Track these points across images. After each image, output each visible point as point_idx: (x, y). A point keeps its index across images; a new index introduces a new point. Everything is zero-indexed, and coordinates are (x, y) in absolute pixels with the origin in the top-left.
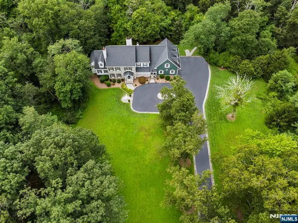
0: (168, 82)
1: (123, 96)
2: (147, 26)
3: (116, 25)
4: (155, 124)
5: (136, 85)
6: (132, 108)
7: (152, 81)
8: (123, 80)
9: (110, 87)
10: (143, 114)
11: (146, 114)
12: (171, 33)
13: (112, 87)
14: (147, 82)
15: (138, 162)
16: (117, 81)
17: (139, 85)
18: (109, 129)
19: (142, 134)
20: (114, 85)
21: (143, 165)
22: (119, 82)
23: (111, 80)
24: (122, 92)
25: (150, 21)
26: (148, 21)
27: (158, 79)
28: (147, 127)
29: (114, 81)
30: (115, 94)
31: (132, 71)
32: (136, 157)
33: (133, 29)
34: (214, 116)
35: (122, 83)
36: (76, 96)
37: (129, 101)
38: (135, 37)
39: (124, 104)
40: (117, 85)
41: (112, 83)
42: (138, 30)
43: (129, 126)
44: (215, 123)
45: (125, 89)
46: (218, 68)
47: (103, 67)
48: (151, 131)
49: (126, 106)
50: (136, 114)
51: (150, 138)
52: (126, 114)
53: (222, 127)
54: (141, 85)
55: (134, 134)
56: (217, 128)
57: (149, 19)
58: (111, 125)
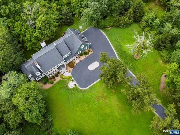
0: (87, 56)
1: (67, 84)
2: (50, 27)
3: (26, 38)
4: (103, 89)
5: (70, 71)
6: (80, 88)
7: (77, 61)
8: (59, 73)
9: (54, 84)
10: (91, 88)
11: (92, 86)
12: (64, 20)
13: (55, 82)
14: (75, 64)
15: (114, 121)
16: (55, 76)
17: (71, 69)
18: (78, 113)
19: (101, 101)
20: (55, 80)
21: (118, 121)
22: (57, 76)
23: (51, 79)
24: (65, 82)
25: (50, 22)
26: (49, 23)
27: (80, 58)
28: (100, 95)
29: (53, 77)
30: (62, 86)
31: (63, 64)
32: (110, 119)
33: (42, 34)
34: (128, 62)
35: (59, 75)
36: (44, 111)
37: (75, 85)
38: (46, 38)
39: (73, 89)
40: (58, 79)
41: (53, 80)
42: (47, 33)
43: (90, 102)
44: (132, 65)
45: (65, 78)
46: (107, 29)
47: (40, 74)
48: (105, 95)
49: (75, 89)
50: (87, 90)
51: (107, 101)
52: (80, 95)
53: (137, 65)
54: (72, 68)
55: (97, 105)
56: (135, 68)
57: (48, 21)
58: (78, 109)
